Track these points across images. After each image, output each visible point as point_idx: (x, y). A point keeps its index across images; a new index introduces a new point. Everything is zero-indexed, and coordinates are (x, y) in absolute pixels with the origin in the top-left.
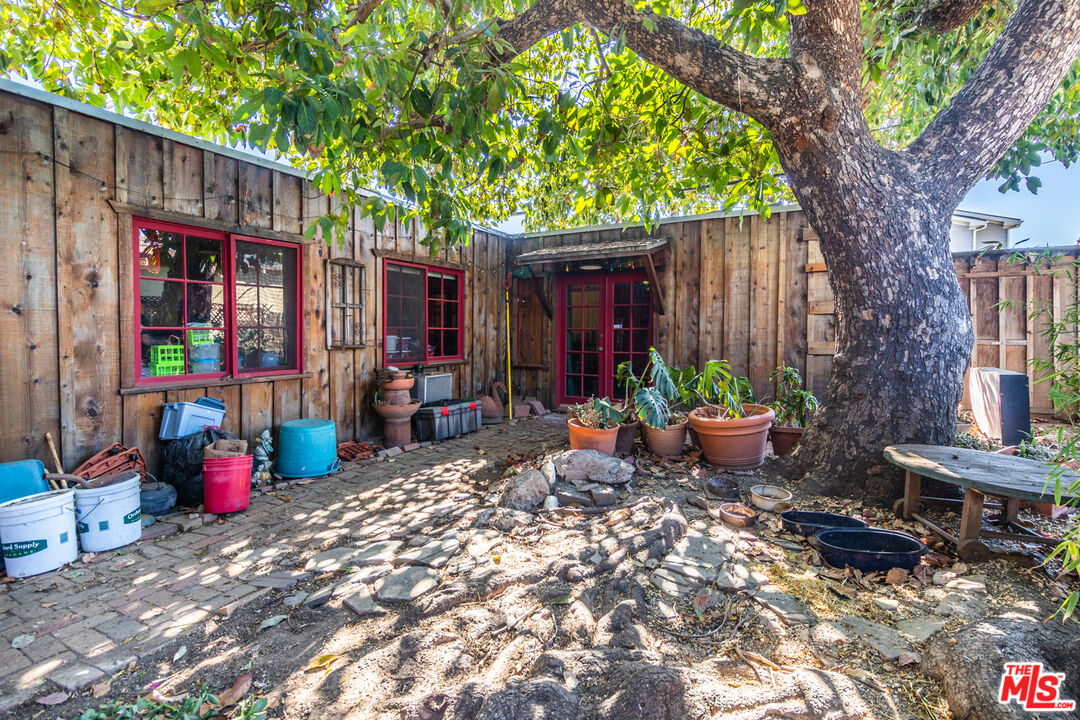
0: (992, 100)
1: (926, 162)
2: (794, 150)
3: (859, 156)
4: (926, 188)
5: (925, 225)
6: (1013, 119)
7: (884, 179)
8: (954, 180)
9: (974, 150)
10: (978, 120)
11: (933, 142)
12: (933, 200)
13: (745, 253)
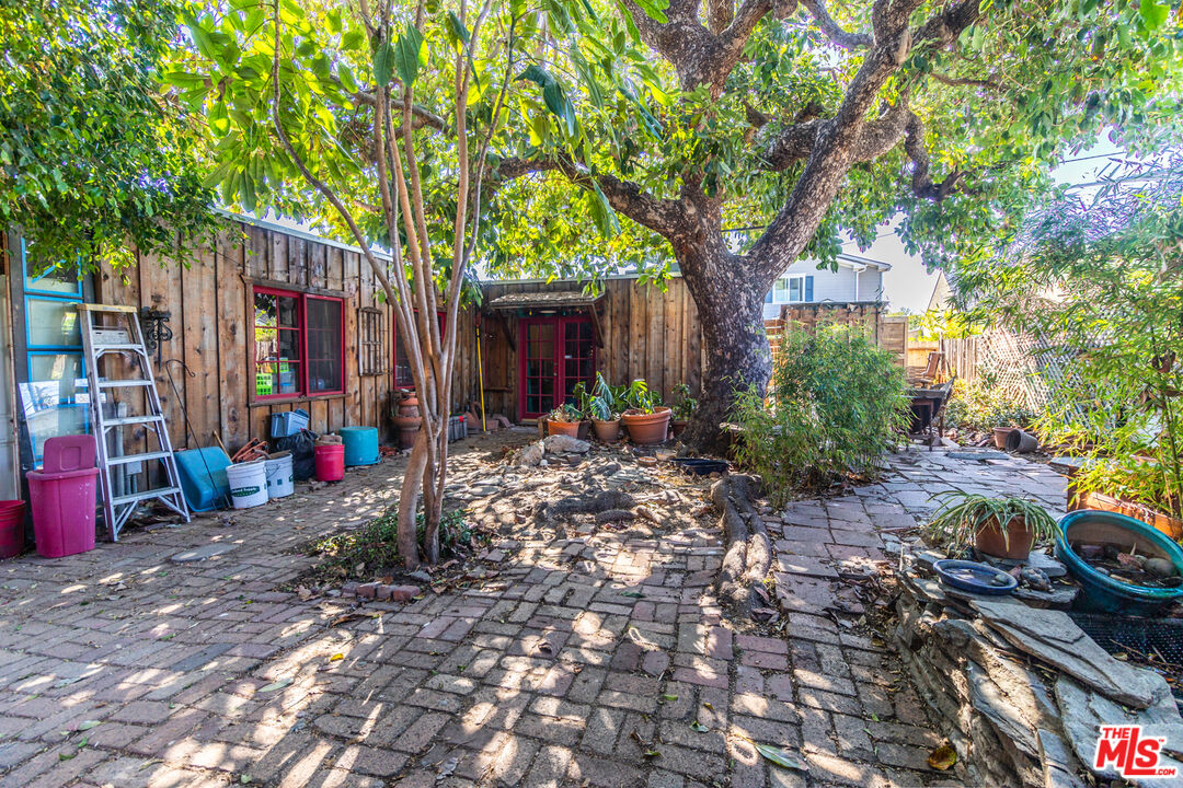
0: (784, 232)
1: (752, 265)
2: (682, 253)
3: (716, 260)
4: (751, 280)
5: (749, 302)
6: (795, 244)
7: (729, 275)
8: (766, 276)
9: (777, 260)
10: (778, 243)
11: (757, 253)
12: (754, 288)
13: (660, 304)
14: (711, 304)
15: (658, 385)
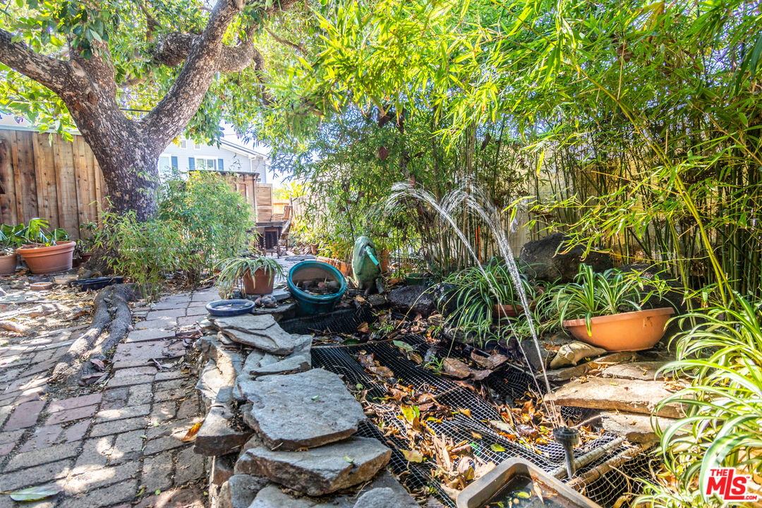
0: (171, 109)
1: (145, 129)
2: (75, 109)
3: (110, 119)
4: (145, 141)
5: (143, 158)
6: (180, 119)
7: (123, 133)
8: (159, 140)
9: (166, 128)
10: (166, 116)
11: (149, 121)
12: (148, 146)
13: (70, 157)
14: (107, 155)
15: (74, 227)
